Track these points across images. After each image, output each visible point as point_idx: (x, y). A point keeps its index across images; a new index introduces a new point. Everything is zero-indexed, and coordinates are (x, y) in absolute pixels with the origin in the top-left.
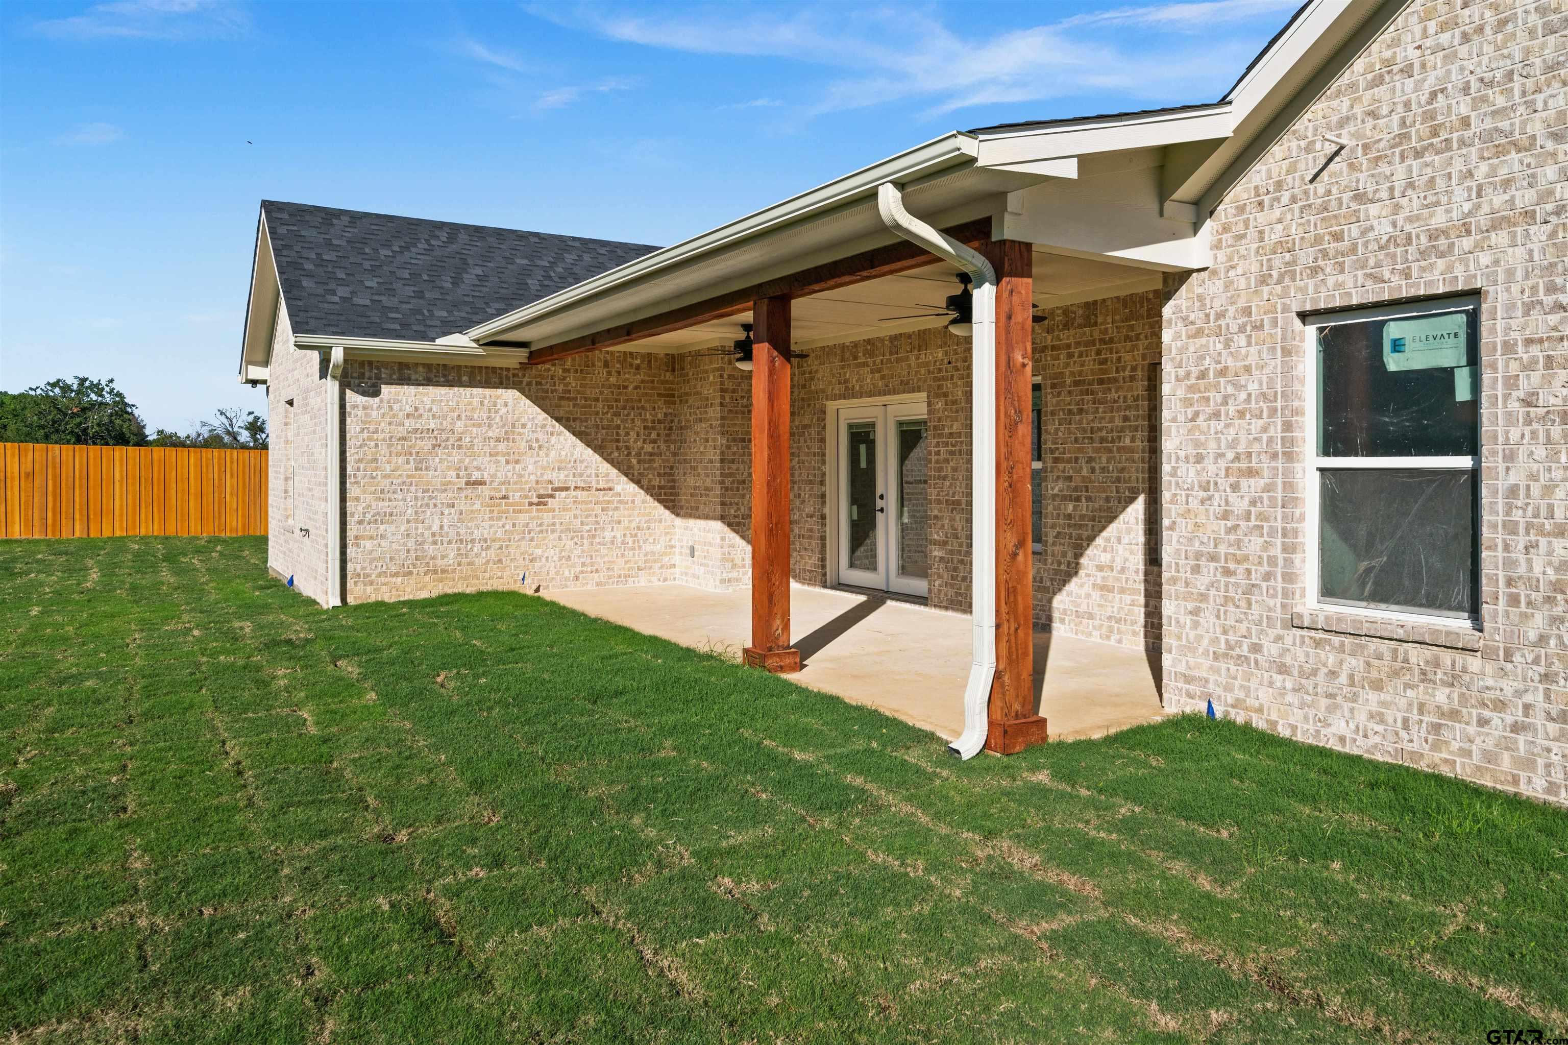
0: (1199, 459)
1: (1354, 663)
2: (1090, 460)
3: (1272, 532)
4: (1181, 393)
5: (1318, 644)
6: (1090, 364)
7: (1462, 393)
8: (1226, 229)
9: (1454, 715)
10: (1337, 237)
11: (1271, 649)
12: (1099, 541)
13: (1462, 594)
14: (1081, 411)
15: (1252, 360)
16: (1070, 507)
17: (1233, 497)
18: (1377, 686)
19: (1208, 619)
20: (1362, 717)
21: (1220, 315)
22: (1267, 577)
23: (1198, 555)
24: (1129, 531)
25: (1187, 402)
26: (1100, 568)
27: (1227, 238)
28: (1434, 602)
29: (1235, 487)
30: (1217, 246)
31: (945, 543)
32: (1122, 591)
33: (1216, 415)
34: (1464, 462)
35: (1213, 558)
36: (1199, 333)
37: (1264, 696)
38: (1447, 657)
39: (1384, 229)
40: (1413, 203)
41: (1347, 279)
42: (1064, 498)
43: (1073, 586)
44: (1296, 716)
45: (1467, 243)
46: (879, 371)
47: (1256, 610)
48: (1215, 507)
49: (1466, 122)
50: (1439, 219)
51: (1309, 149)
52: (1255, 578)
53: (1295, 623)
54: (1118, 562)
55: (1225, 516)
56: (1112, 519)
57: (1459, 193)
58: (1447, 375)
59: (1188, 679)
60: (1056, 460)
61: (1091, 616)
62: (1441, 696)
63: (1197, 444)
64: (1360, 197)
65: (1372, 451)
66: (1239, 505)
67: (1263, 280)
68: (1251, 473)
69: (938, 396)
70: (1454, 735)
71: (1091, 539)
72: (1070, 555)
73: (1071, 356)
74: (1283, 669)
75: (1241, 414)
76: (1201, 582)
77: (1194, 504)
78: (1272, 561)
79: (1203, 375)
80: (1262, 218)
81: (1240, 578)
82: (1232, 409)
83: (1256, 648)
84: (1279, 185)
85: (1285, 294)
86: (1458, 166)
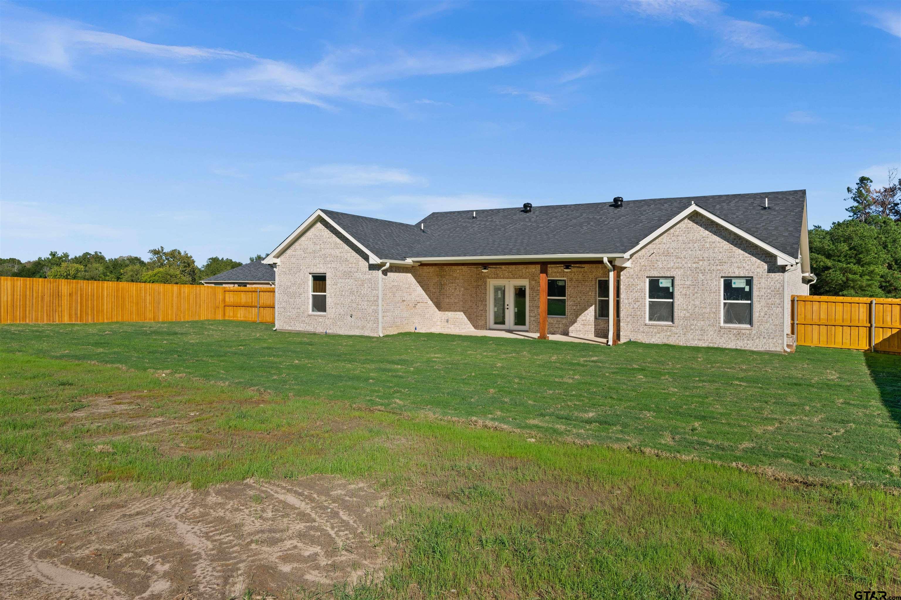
0: (628, 299)
1: (655, 330)
2: (580, 297)
3: (642, 311)
4: (624, 287)
5: (650, 328)
6: (580, 277)
7: (671, 291)
8: (634, 261)
9: (670, 336)
10: (654, 266)
11: (642, 329)
12: (583, 315)
13: (671, 319)
14: (578, 287)
15: (639, 283)
16: (575, 308)
17: (635, 305)
18: (659, 333)
19: (630, 326)
20: (657, 338)
21: (632, 275)
22: (641, 318)
23: (628, 315)
24: (590, 312)
25: (626, 289)
26: (583, 320)
27: (634, 263)
28: (667, 320)
29: (635, 304)
30: (632, 264)
31: (535, 316)
32: (589, 325)
33: (632, 292)
34: (671, 300)
35: (631, 315)
36: (628, 278)
37: (640, 337)
38: (669, 328)
39: (661, 266)
40: (665, 263)
41: (655, 272)
42: (573, 305)
43: (575, 325)
44: (646, 340)
45: (673, 270)
46: (511, 272)
47: (639, 324)
48: (631, 307)
49: (673, 253)
50: (669, 266)
51: (649, 251)
52: (639, 318)
53: (646, 325)
54: (588, 319)
55: (633, 308)
56: (586, 310)
57: (672, 263)
58: (668, 288)
59: (625, 336)
60: (571, 297)
61: (580, 331)
62: (668, 333)
63: (628, 296)
64: (657, 261)
65: (657, 298)
66: (636, 306)
67: (641, 271)
68: (638, 301)
69: (533, 280)
70: (670, 339)
71: (580, 314)
72: (574, 318)
73: (575, 274)
74: (644, 332)
75: (636, 292)
76: (628, 320)
77: (627, 306)
78: (642, 315)
79: (629, 285)
80: (640, 261)
81: (636, 319)
82: (634, 291)
83: (639, 330)
84: (644, 256)
85: (644, 273)
86: (671, 259)
